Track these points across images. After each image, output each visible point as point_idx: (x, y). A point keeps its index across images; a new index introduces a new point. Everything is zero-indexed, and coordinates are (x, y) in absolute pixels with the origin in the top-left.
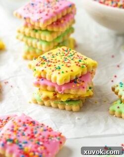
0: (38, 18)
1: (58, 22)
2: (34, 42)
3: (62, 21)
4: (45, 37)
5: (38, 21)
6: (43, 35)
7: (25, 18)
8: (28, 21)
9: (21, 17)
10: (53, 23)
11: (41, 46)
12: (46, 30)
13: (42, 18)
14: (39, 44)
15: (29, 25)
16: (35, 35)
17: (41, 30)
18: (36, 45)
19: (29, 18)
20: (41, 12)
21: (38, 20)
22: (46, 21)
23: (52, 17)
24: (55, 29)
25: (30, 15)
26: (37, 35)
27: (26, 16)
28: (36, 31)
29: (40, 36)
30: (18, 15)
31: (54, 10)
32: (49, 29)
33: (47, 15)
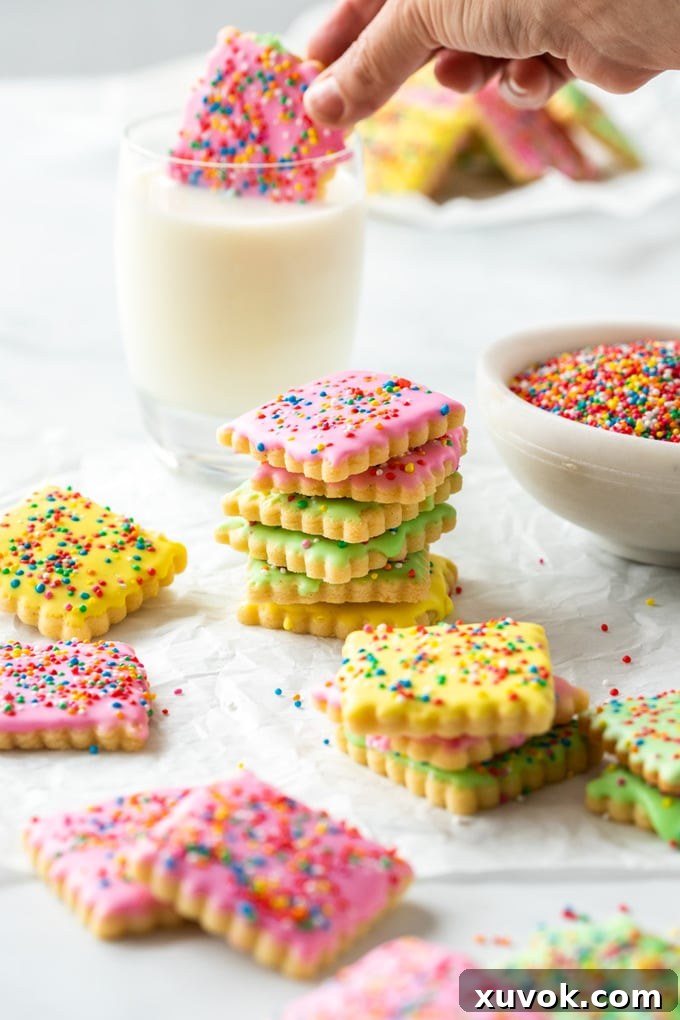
0: (316, 446)
1: (393, 470)
2: (292, 547)
3: (411, 467)
4: (339, 528)
5: (316, 457)
6: (330, 519)
7: (262, 448)
8: (272, 460)
9: (245, 441)
10: (372, 471)
11: (320, 566)
12: (346, 501)
13: (330, 445)
14: (310, 556)
15: (277, 478)
16: (298, 521)
17: (322, 499)
18: (301, 561)
19: (281, 449)
20: (327, 428)
21: (314, 452)
22: (349, 457)
23: (372, 446)
24: (382, 496)
25: (283, 437)
26: (307, 517)
27: (268, 439)
28: (305, 502)
29: (319, 524)
30: (235, 438)
31: (379, 421)
32: (357, 494)
33: (351, 435)
